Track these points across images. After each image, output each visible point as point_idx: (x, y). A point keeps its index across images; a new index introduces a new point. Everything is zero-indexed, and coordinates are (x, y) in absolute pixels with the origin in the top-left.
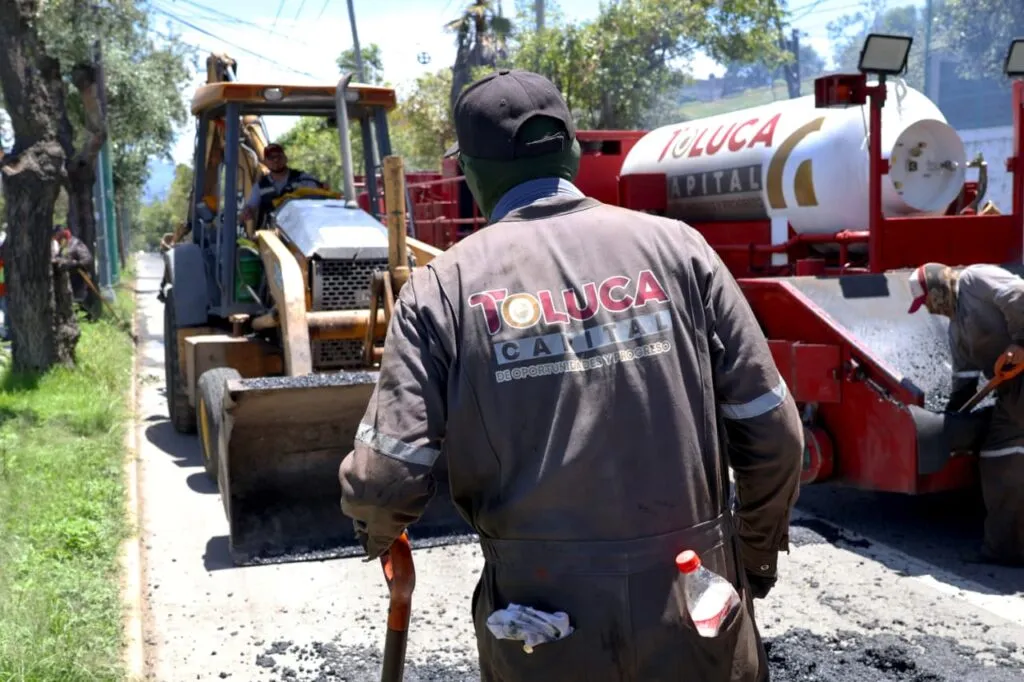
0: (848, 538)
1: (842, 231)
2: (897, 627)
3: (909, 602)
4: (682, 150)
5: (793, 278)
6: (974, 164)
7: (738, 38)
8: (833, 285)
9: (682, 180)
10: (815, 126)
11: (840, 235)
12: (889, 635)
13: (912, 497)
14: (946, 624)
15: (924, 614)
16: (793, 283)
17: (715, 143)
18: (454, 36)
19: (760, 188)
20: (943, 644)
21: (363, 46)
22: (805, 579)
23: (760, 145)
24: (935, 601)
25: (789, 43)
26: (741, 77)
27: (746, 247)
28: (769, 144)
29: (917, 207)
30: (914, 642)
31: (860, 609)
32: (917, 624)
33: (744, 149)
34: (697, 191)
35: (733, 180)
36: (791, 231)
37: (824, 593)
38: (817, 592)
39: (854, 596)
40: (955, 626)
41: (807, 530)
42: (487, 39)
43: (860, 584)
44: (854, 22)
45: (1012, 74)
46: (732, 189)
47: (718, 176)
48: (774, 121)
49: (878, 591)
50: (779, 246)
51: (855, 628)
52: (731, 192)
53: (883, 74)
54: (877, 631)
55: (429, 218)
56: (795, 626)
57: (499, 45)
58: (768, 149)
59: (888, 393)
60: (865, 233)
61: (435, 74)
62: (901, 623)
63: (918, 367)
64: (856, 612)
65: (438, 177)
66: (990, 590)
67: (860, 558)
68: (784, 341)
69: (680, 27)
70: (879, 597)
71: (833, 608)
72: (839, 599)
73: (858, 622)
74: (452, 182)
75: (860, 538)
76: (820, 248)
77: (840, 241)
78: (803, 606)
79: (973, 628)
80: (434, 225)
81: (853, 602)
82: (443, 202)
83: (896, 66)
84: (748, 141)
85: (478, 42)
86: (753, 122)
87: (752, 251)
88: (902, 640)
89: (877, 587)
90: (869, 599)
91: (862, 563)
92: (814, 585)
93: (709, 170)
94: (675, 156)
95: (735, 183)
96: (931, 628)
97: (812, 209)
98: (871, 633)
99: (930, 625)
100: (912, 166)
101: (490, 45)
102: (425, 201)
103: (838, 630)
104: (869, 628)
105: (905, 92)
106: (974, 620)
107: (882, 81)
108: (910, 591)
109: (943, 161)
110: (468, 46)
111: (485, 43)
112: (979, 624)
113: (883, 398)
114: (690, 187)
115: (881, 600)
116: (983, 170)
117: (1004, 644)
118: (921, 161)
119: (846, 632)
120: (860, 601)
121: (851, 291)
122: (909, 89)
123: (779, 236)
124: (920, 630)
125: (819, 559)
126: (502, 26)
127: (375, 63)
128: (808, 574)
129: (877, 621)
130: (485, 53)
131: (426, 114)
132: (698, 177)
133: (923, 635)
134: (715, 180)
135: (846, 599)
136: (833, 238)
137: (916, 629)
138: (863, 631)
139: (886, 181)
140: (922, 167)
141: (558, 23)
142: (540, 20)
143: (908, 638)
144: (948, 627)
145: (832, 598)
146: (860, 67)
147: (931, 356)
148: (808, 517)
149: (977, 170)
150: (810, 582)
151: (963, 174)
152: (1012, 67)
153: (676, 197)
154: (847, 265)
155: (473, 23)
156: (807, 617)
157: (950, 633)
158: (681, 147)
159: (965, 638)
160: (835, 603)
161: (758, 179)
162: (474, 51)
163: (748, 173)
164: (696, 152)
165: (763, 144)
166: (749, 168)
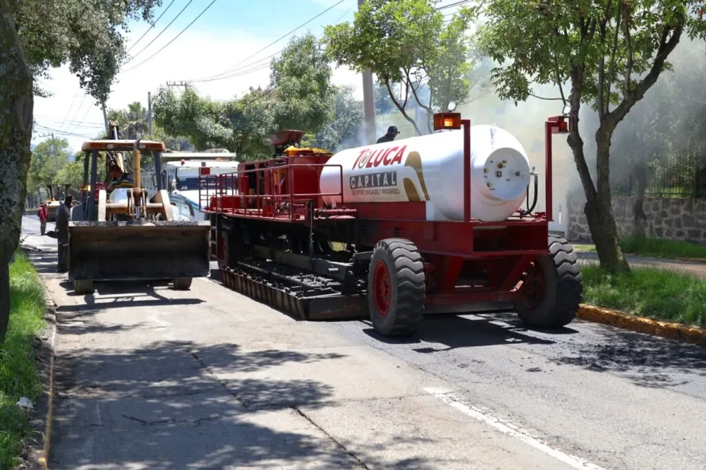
4: (364, 164)
6: (531, 173)
9: (363, 177)
17: (378, 160)
19: (395, 184)
28: (399, 162)
33: (390, 165)
34: (369, 185)
35: (385, 178)
46: (384, 184)
47: (378, 176)
48: (403, 150)
52: (383, 186)
58: (399, 165)
84: (391, 160)
86: (395, 149)
93: (375, 172)
94: (360, 167)
95: (385, 181)
100: (499, 174)
114: (366, 182)
116: (536, 176)
118: (504, 171)
134: (377, 178)
140: (505, 175)
153: (360, 187)
158: (363, 162)
161: (394, 179)
163: (391, 176)
164: (369, 165)
165: (397, 162)
166: (391, 173)
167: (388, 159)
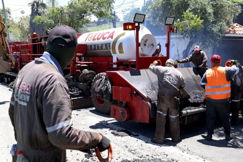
0: (133, 134)
1: (130, 60)
2: (147, 157)
3: (149, 150)
4: (91, 39)
5: (119, 71)
6: (158, 45)
7: (102, 12)
8: (128, 72)
9: (91, 46)
10: (123, 34)
11: (129, 60)
12: (146, 159)
13: (148, 124)
14: (158, 155)
15: (153, 153)
16: (119, 72)
17: (99, 37)
18: (31, 7)
19: (110, 49)
20: (158, 160)
21: (5, 8)
22: (125, 146)
23: (110, 39)
24: (155, 149)
25: (113, 14)
26: (101, 22)
27: (107, 63)
28: (112, 38)
29: (146, 54)
30: (151, 160)
31: (138, 153)
32: (152, 156)
33: (106, 39)
34: (95, 49)
35: (103, 46)
36: (117, 59)
37: (129, 149)
38: (128, 149)
39: (136, 149)
40: (160, 155)
41: (124, 133)
42: (39, 8)
43: (138, 146)
44: (128, 10)
45: (166, 25)
46: (103, 49)
47: (100, 45)
48: (113, 32)
49: (142, 147)
50: (115, 63)
51: (138, 158)
53: (139, 23)
54: (143, 158)
55: (25, 54)
56: (124, 159)
57: (43, 10)
58: (112, 39)
59: (143, 99)
60: (135, 60)
61: (25, 16)
62: (148, 156)
63: (148, 92)
64: (137, 153)
65: (27, 43)
66: (166, 145)
67: (137, 139)
68: (118, 87)
69: (88, 9)
70: (142, 149)
71: (132, 153)
72: (133, 150)
73: (138, 156)
74: (31, 45)
75: (136, 134)
76: (124, 63)
77: (129, 62)
78: (125, 153)
79: (164, 155)
80: (26, 55)
81: (136, 151)
82: (29, 50)
83: (142, 21)
84: (107, 37)
85: (37, 9)
86: (108, 33)
87: (108, 64)
88: (149, 160)
89: (141, 147)
90: (140, 150)
91: (137, 141)
92: (127, 147)
94: (89, 40)
95: (104, 47)
96: (155, 156)
97: (123, 54)
98: (142, 159)
99: (154, 156)
100: (145, 45)
101: (40, 10)
102: (23, 49)
103: (134, 159)
104: (141, 158)
105: (143, 27)
106: (164, 153)
107: (139, 25)
108: (149, 147)
109: (152, 44)
110: (35, 10)
111: (39, 9)
112: (165, 154)
113: (142, 100)
114: (93, 48)
115: (143, 150)
116: (160, 46)
117: (171, 159)
118: (147, 43)
119: (136, 159)
120: (138, 151)
121: (132, 74)
122: (144, 27)
123: (115, 60)
124: (152, 157)
125: (127, 140)
126: (44, 5)
127: (9, 13)
128: (125, 144)
129: (142, 155)
130: (39, 12)
131: (23, 27)
132: (95, 45)
133: (153, 158)
134: (99, 46)
135: (135, 150)
136: (127, 61)
137: (151, 157)
138: (139, 158)
139: (140, 48)
140: (147, 45)
141: (58, 6)
142: (53, 5)
143: (150, 159)
144: (159, 156)
145: (131, 150)
146: (134, 21)
147: (150, 89)
148: (124, 129)
149: (159, 46)
150: (126, 146)
151: (156, 47)
152: (167, 23)
153: (89, 50)
154: (131, 68)
155: (36, 4)
156: (126, 156)
157: (159, 157)
159: (163, 158)
160: (132, 151)
161: (110, 46)
162: (36, 11)
163: (107, 45)
164: (94, 39)
165: (111, 38)
166: (107, 44)
167: (105, 37)
